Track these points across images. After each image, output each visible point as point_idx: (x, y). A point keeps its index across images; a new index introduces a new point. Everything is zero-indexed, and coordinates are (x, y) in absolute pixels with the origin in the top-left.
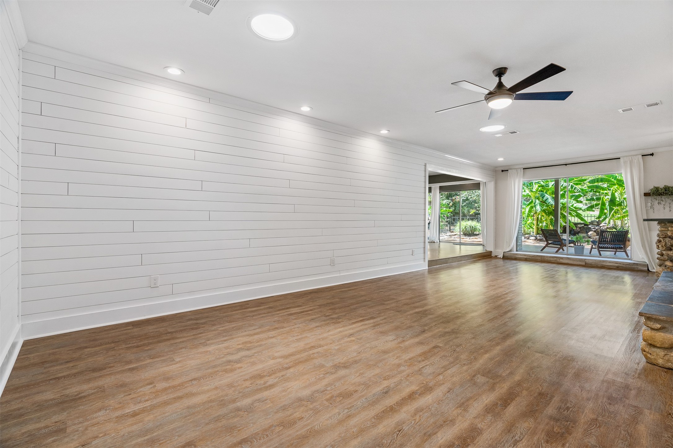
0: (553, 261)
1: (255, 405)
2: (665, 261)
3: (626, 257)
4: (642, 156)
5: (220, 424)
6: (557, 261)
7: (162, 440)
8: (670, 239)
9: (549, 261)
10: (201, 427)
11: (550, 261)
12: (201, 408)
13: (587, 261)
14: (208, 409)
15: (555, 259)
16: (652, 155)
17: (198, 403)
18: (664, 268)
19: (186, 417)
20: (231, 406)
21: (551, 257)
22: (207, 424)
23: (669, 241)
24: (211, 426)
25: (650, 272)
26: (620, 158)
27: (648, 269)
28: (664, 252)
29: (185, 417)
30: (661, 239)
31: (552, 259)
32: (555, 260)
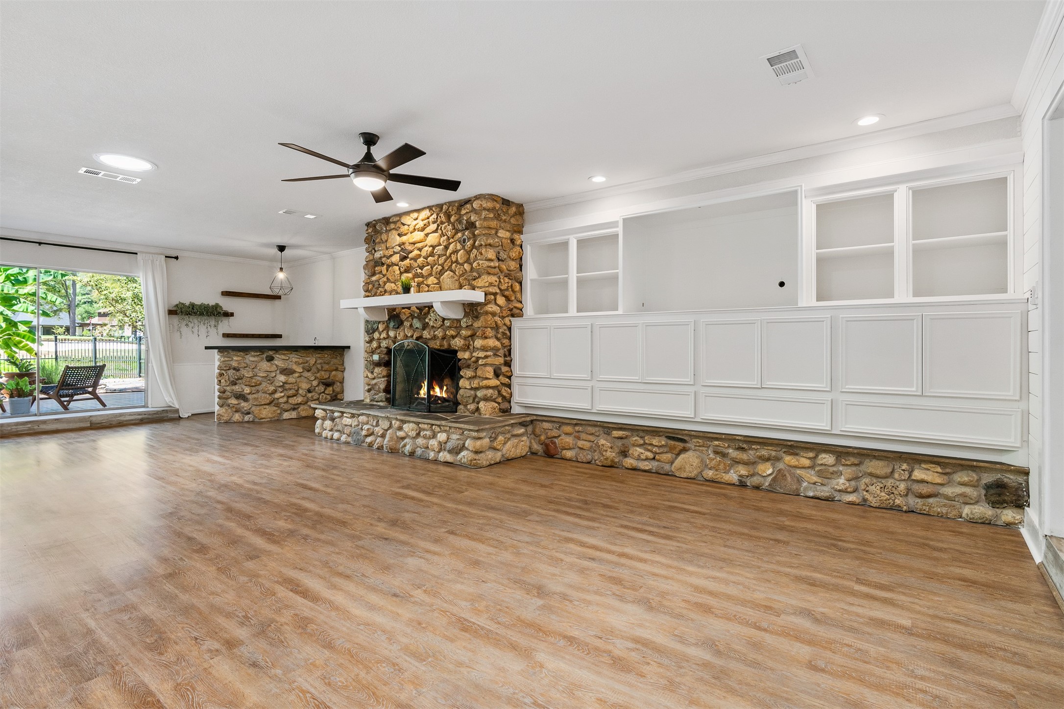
0: (24, 430)
1: (694, 642)
2: (227, 399)
3: (102, 407)
4: (166, 257)
5: (760, 658)
6: (34, 429)
7: (842, 697)
8: (234, 371)
9: (14, 432)
10: (783, 672)
11: (17, 431)
12: (755, 693)
13: (94, 419)
14: (748, 685)
15: (30, 426)
16: (177, 258)
17: (748, 703)
18: (227, 408)
19: (787, 699)
20: (718, 662)
21: (17, 424)
22: (771, 669)
23: (233, 373)
24: (770, 663)
25: (182, 419)
26: (136, 254)
27: (180, 417)
28: (228, 388)
29: (790, 699)
30: (223, 372)
31: (21, 428)
32: (30, 429)
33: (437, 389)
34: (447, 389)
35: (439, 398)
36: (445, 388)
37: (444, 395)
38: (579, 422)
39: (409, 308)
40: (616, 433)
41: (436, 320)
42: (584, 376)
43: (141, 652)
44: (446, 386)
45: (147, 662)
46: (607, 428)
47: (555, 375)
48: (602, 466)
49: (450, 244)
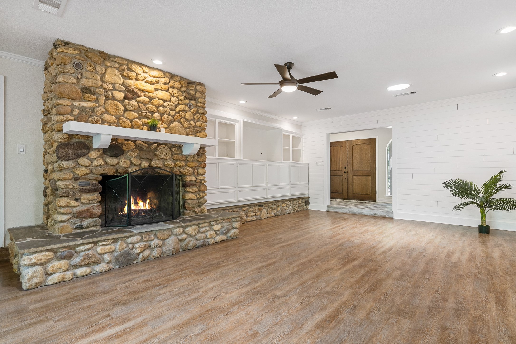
33: (141, 203)
34: (151, 201)
35: (142, 210)
36: (148, 201)
37: (148, 207)
38: (233, 207)
39: (134, 141)
40: (244, 209)
41: (166, 154)
42: (233, 186)
43: (488, 321)
44: (150, 199)
45: (489, 317)
46: (240, 207)
47: (221, 187)
48: (243, 223)
49: (179, 104)
